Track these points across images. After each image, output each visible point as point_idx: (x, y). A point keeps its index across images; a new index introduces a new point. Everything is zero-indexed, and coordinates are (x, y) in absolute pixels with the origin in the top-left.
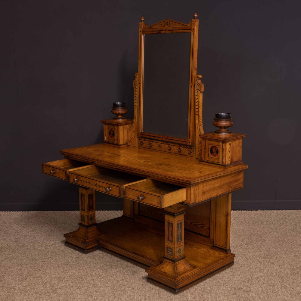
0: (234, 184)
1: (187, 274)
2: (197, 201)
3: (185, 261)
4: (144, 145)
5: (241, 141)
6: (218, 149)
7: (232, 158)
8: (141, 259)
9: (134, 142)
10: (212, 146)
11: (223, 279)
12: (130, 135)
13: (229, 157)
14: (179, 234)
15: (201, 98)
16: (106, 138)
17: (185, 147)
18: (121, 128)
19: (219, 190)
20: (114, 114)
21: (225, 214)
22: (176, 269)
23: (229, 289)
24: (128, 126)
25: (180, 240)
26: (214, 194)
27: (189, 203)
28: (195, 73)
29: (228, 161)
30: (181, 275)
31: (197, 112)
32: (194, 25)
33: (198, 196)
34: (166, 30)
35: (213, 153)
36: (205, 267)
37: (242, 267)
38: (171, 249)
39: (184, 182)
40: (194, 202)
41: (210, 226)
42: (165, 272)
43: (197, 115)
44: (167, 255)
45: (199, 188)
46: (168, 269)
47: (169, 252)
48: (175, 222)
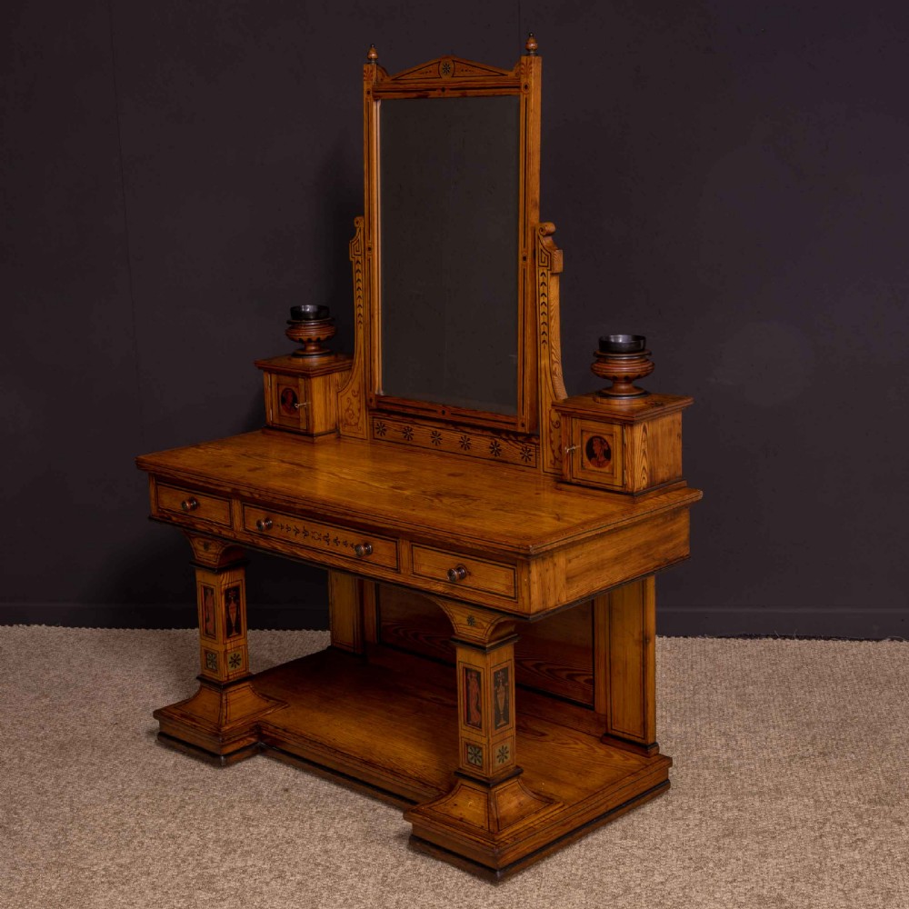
0: (662, 548)
1: (527, 822)
2: (551, 604)
3: (522, 785)
4: (388, 432)
5: (679, 417)
6: (608, 446)
7: (651, 471)
8: (390, 781)
9: (357, 424)
10: (591, 435)
12: (346, 404)
13: (644, 468)
14: (501, 703)
15: (554, 289)
16: (271, 415)
17: (514, 438)
18: (317, 383)
19: (617, 568)
20: (293, 339)
21: (637, 636)
22: (494, 809)
24: (337, 376)
25: (505, 719)
26: (599, 582)
27: (526, 611)
28: (534, 216)
29: (640, 480)
30: (510, 825)
31: (544, 332)
32: (527, 75)
33: (552, 589)
34: (443, 90)
35: (595, 456)
36: (581, 799)
38: (477, 750)
39: (510, 549)
40: (541, 607)
41: (593, 675)
42: (461, 820)
43: (544, 341)
44: (465, 767)
45: (555, 564)
46: (471, 808)
47: (472, 758)
48: (489, 668)
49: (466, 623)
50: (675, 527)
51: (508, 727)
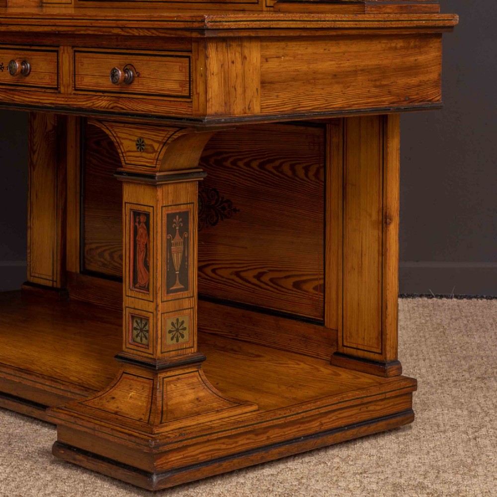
0: (402, 81)
1: (202, 419)
2: (238, 110)
3: (204, 378)
8: (46, 388)
11: (359, 462)
14: (177, 259)
19: (337, 89)
21: (375, 217)
22: (159, 399)
23: (374, 487)
25: (181, 283)
26: (309, 100)
30: (177, 419)
33: (240, 90)
37: (444, 432)
38: (144, 322)
39: (181, 25)
40: (221, 110)
41: (324, 279)
42: (116, 413)
44: (129, 349)
45: (245, 58)
46: (130, 401)
47: (137, 336)
48: (159, 206)
49: (135, 148)
50: (421, 58)
51: (185, 294)
